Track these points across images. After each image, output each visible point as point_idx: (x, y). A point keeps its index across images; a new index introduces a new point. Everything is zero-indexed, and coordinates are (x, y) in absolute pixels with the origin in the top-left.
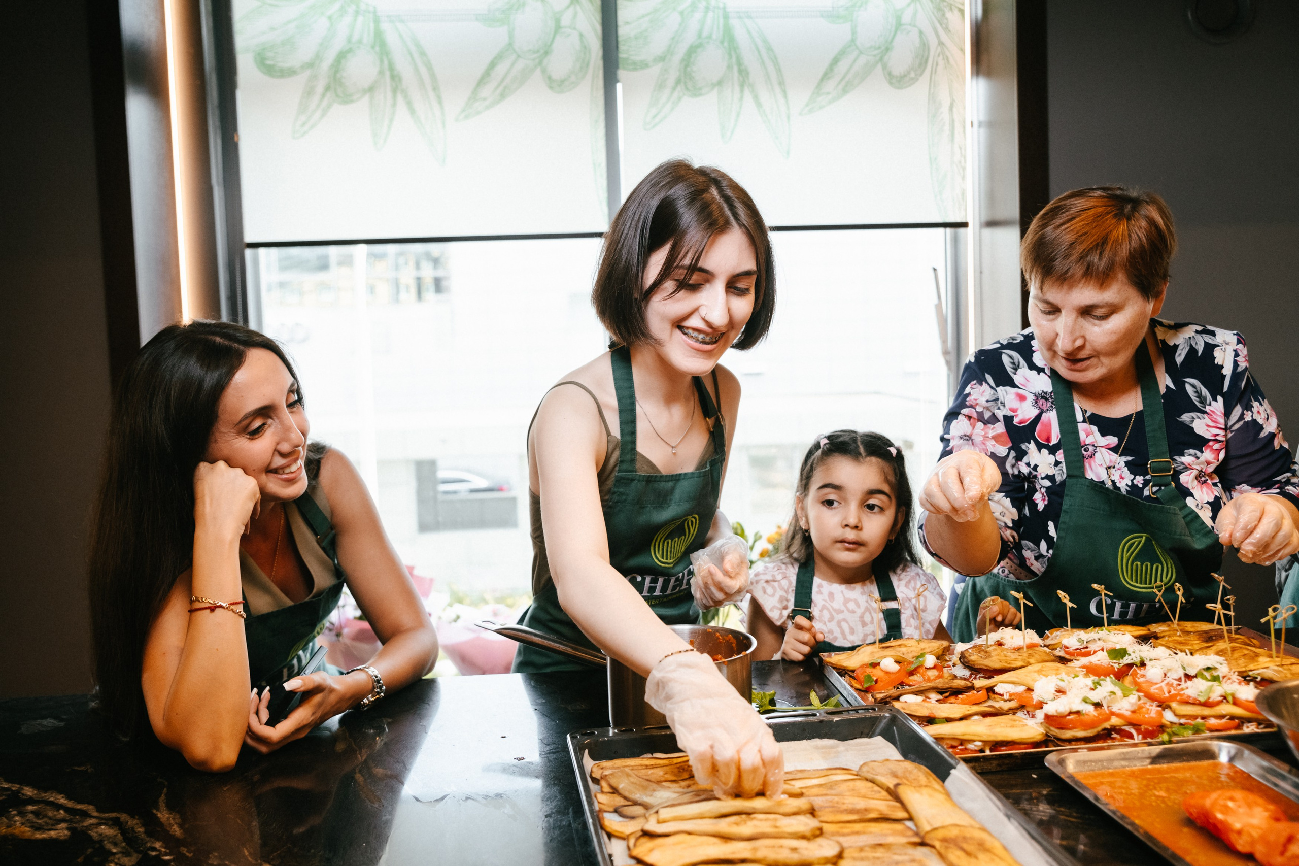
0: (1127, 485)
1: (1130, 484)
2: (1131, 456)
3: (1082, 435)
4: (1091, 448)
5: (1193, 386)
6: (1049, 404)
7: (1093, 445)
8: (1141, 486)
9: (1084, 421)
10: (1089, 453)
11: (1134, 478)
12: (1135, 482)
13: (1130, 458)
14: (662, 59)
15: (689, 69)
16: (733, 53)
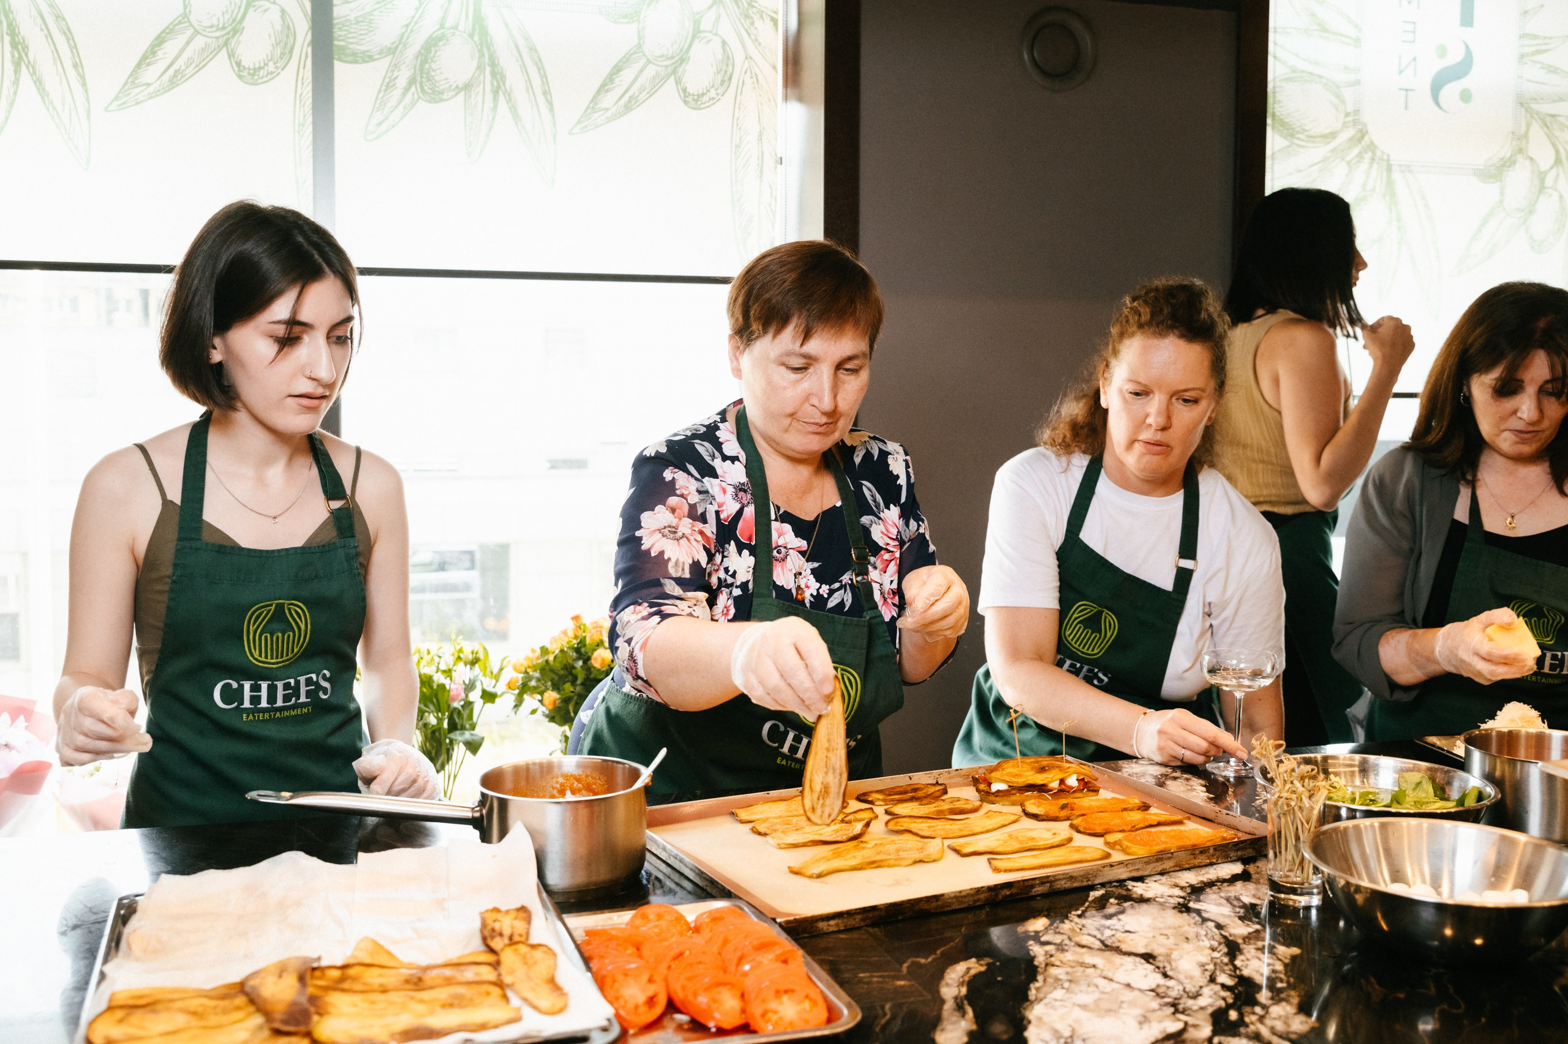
0: (812, 595)
1: (815, 593)
2: (818, 562)
3: (774, 535)
4: (783, 550)
5: (870, 490)
6: (749, 496)
7: (785, 547)
8: (826, 596)
9: (776, 520)
10: (782, 556)
11: (820, 587)
12: (821, 591)
13: (816, 565)
14: (391, 51)
15: (427, 66)
16: (485, 51)
